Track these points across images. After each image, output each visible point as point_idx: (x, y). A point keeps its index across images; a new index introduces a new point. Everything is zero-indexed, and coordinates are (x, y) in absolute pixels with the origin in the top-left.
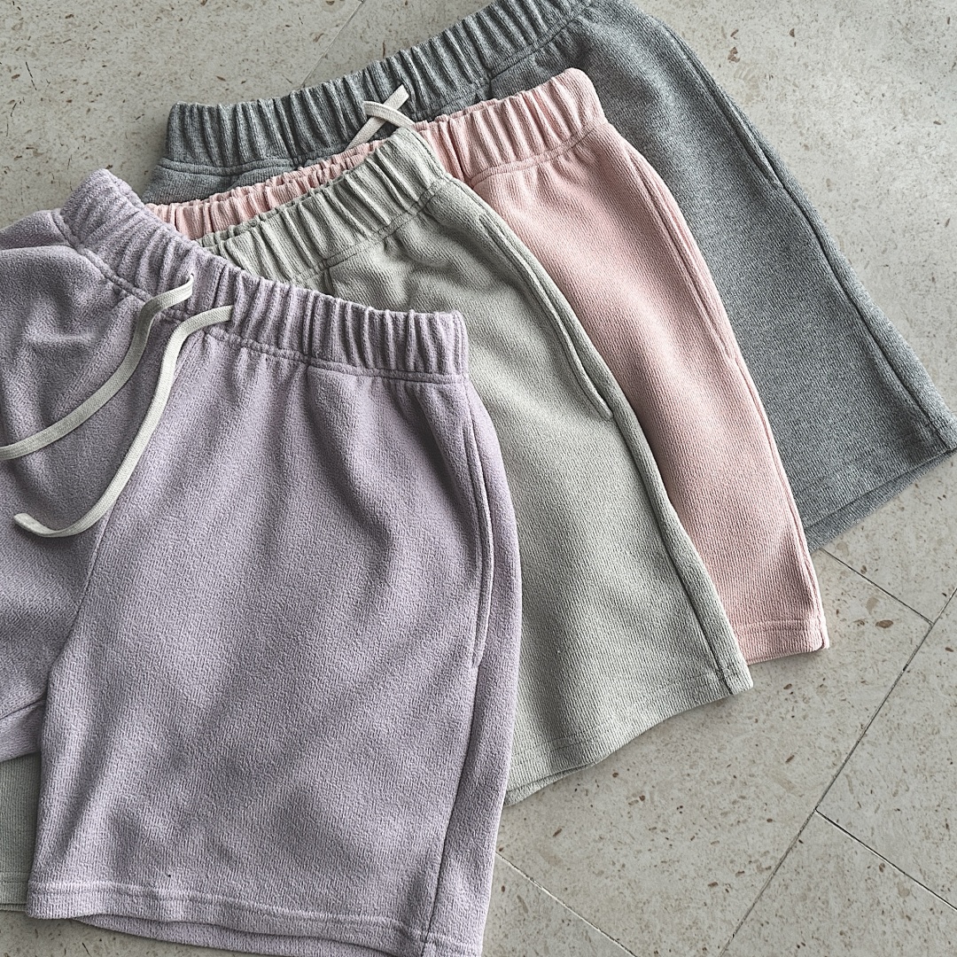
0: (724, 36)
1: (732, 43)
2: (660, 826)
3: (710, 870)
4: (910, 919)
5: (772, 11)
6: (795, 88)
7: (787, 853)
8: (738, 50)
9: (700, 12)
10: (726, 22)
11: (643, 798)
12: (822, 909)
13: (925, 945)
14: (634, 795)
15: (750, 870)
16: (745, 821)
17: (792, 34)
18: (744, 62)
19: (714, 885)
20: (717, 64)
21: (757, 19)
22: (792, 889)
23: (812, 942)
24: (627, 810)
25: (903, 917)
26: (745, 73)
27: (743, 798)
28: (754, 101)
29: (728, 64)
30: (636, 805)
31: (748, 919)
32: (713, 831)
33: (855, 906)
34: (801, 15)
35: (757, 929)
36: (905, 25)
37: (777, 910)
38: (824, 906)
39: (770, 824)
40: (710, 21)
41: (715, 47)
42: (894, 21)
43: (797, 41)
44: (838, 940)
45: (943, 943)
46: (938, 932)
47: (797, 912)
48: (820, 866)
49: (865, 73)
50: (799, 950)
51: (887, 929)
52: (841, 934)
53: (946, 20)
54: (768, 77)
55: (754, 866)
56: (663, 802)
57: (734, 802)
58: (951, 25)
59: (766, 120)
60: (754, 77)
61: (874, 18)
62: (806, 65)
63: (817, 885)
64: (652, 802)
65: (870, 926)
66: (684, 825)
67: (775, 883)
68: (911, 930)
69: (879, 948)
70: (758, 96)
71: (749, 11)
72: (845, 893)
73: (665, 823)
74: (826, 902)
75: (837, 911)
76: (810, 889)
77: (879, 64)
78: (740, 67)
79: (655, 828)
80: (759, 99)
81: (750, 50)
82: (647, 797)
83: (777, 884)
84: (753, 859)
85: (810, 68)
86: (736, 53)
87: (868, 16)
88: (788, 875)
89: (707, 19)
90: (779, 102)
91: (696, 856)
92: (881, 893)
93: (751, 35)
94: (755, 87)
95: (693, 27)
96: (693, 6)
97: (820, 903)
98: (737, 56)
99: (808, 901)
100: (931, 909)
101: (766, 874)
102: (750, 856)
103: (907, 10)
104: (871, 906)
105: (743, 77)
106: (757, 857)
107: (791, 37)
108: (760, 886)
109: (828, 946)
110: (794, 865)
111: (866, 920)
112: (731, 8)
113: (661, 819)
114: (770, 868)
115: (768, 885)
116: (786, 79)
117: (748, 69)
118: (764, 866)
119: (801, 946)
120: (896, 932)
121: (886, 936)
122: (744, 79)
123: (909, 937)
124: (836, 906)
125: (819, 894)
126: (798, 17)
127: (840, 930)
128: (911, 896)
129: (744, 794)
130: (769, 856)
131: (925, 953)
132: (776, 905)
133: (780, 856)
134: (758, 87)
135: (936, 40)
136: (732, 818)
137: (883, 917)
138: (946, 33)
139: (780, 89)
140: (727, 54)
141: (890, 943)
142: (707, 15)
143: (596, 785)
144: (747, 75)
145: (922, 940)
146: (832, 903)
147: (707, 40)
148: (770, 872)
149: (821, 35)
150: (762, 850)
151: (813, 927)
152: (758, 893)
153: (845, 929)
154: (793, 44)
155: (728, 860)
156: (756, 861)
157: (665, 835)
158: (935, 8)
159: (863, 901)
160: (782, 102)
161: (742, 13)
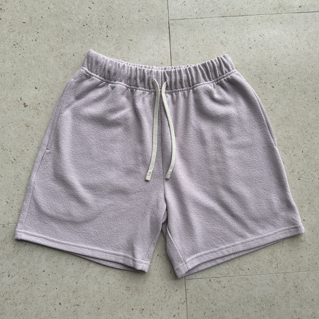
0: (19, 102)
1: (22, 102)
2: (152, 312)
3: (171, 313)
4: (225, 287)
5: (26, 86)
6: (48, 102)
7: (186, 295)
8: (25, 103)
9: (8, 100)
10: (16, 98)
11: (143, 310)
12: (204, 301)
13: (233, 290)
14: (141, 310)
15: (181, 305)
16: (171, 295)
17: (36, 88)
18: (29, 105)
19: (174, 316)
20: (23, 110)
21: (24, 91)
22: (193, 302)
23: (207, 310)
24: (141, 315)
25: (223, 288)
26: (32, 108)
27: (166, 290)
28: (40, 113)
29: (25, 109)
30: (143, 312)
31: (188, 317)
32: (165, 304)
33: (210, 294)
34: (34, 81)
35: (192, 318)
36: (63, 65)
37: (193, 310)
38: (203, 300)
39: (177, 291)
40: (12, 100)
41: (18, 106)
42: (60, 66)
43: (39, 89)
44: (212, 305)
45: (236, 287)
46: (233, 285)
47: (198, 306)
48: (196, 292)
49: (63, 85)
50: (205, 315)
51: (222, 294)
52: (212, 303)
53: (73, 55)
54: (38, 104)
55: (180, 304)
56: (149, 306)
57: (165, 293)
58: (75, 56)
59: (47, 116)
60: (35, 107)
61: (54, 69)
62: (46, 94)
63: (198, 297)
64: (146, 308)
65: (217, 296)
66: (157, 308)
67: (188, 304)
68: (227, 290)
69: (223, 300)
70: (40, 111)
71: (20, 90)
72: (206, 293)
73: (152, 311)
74: (203, 299)
75: (207, 299)
76: (197, 299)
77: (65, 80)
78: (29, 107)
79: (151, 314)
80: (41, 112)
81: (29, 101)
82: (144, 308)
83: (189, 304)
84: (179, 303)
85: (48, 94)
86: (25, 104)
87: (52, 69)
88: (190, 300)
89: (11, 101)
90: (46, 109)
91: (165, 312)
92: (214, 287)
93: (26, 96)
94: (37, 109)
95: (9, 105)
96: (5, 100)
97: (202, 300)
98: (26, 105)
99: (199, 302)
100: (228, 281)
101: (185, 304)
102: (178, 302)
103: (61, 60)
104: (214, 291)
105: (32, 109)
106: (180, 301)
107: (36, 90)
108: (185, 308)
109: (211, 308)
110: (190, 296)
111: (215, 296)
112: (15, 93)
113: (151, 311)
114: (185, 301)
115: (187, 305)
116: (43, 101)
117: (31, 106)
118: (183, 302)
119: (205, 313)
120: (224, 293)
121: (223, 295)
122: (33, 109)
123: (228, 292)
124: (206, 298)
125: (200, 298)
126: (34, 83)
127: (211, 303)
128: (221, 282)
129: (166, 289)
130: (182, 299)
131: (234, 292)
132: (192, 309)
133: (185, 297)
134: (38, 109)
135: (74, 63)
136: (167, 297)
137: (218, 292)
138: (76, 59)
139: (44, 105)
140: (23, 106)
141: (225, 297)
142: (10, 99)
143: (130, 315)
144: (33, 108)
145: (231, 290)
146: (205, 298)
147: (15, 106)
148: (185, 302)
149: (44, 83)
150: (180, 299)
151: (204, 307)
152: (186, 309)
153: (212, 301)
154: (38, 91)
155: (174, 307)
156: (180, 302)
157: (154, 314)
158: (68, 54)
159: (211, 292)
160: (47, 108)
161: (19, 92)
